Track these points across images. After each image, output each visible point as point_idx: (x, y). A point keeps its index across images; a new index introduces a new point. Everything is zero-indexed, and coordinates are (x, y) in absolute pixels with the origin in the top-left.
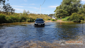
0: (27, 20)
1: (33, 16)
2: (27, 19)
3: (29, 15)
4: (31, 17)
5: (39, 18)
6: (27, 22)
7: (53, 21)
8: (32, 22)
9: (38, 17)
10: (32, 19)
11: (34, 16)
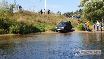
0: (12, 28)
1: (28, 17)
2: (10, 25)
3: (16, 14)
4: (20, 19)
5: (42, 21)
6: (11, 35)
7: (83, 30)
8: (26, 33)
9: (40, 19)
10: (24, 26)
11: (30, 18)
